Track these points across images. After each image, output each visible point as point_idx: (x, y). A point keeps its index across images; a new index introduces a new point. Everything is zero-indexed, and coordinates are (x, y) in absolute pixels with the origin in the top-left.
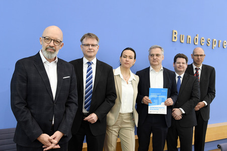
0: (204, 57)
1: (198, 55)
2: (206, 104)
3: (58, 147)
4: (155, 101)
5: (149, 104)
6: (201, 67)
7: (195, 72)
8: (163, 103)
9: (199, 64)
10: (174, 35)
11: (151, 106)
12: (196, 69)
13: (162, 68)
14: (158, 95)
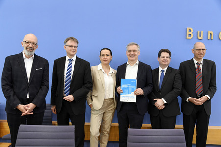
0: (205, 51)
1: (200, 50)
2: (209, 98)
3: (32, 113)
4: (126, 90)
5: (121, 93)
6: (202, 62)
7: (196, 66)
8: (133, 93)
9: (200, 59)
10: (188, 33)
11: (124, 95)
12: (197, 63)
13: (137, 62)
14: (128, 86)
